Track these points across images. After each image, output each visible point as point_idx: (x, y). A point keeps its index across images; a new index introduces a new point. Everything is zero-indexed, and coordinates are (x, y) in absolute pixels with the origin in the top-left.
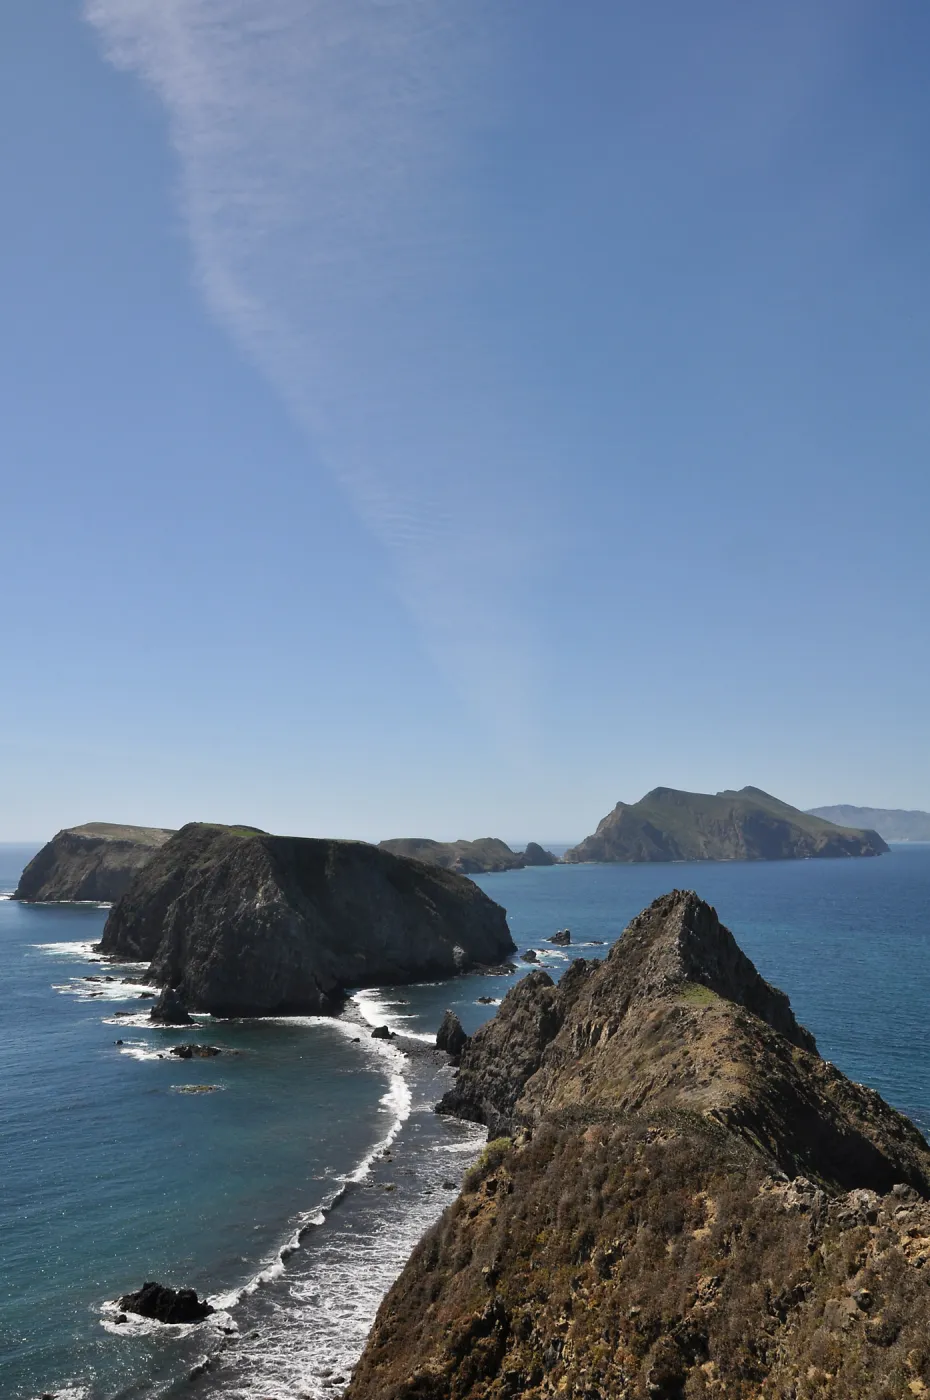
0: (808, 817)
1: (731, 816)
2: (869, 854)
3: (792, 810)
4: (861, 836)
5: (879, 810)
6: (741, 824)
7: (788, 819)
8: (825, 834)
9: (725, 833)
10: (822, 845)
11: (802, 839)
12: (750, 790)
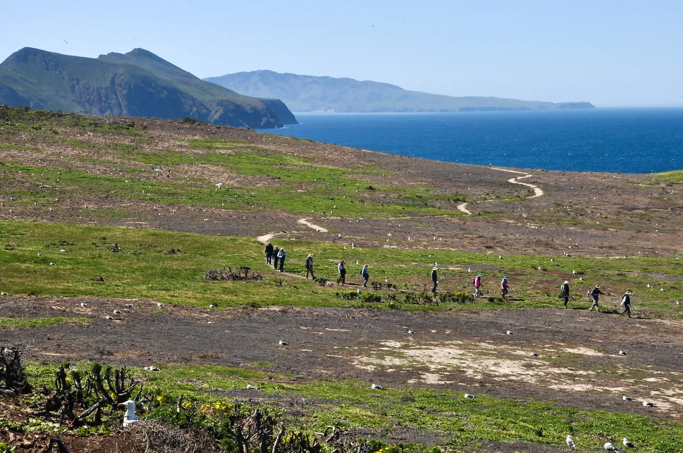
0: (208, 86)
1: (113, 82)
2: (269, 125)
3: (189, 75)
4: (261, 106)
5: (305, 77)
6: (124, 92)
7: (181, 87)
8: (220, 103)
9: (105, 102)
10: (216, 117)
11: (195, 109)
12: (140, 53)
